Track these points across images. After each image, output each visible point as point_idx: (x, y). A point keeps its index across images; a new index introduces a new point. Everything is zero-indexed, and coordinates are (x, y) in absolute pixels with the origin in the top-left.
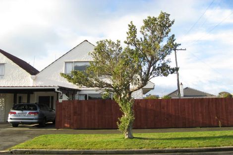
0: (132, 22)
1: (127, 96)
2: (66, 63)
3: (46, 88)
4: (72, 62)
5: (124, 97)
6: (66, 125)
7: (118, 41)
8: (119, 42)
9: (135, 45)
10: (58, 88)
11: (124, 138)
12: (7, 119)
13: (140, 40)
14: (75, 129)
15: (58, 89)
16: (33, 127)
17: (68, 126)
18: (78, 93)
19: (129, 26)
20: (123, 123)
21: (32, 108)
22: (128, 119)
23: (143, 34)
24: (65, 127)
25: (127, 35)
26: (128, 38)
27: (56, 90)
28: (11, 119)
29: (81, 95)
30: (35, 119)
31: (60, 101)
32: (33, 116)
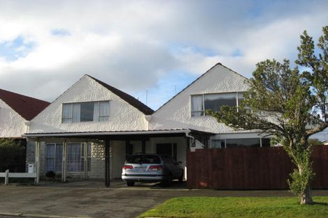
0: (305, 32)
1: (302, 141)
2: (192, 96)
3: (172, 132)
4: (201, 95)
5: (297, 142)
6: (202, 184)
7: (285, 61)
8: (288, 62)
9: (312, 65)
10: (190, 131)
11: (299, 203)
12: (121, 175)
13: (319, 58)
14: (216, 189)
15: (189, 134)
16: (154, 186)
17: (206, 185)
18: (211, 138)
19: (302, 37)
20: (297, 181)
21: (151, 160)
22: (306, 175)
23: (323, 48)
24: (200, 187)
25: (298, 52)
26: (299, 55)
27: (187, 135)
28: (126, 175)
29: (215, 141)
30: (159, 175)
31: (193, 149)
32: (155, 172)
